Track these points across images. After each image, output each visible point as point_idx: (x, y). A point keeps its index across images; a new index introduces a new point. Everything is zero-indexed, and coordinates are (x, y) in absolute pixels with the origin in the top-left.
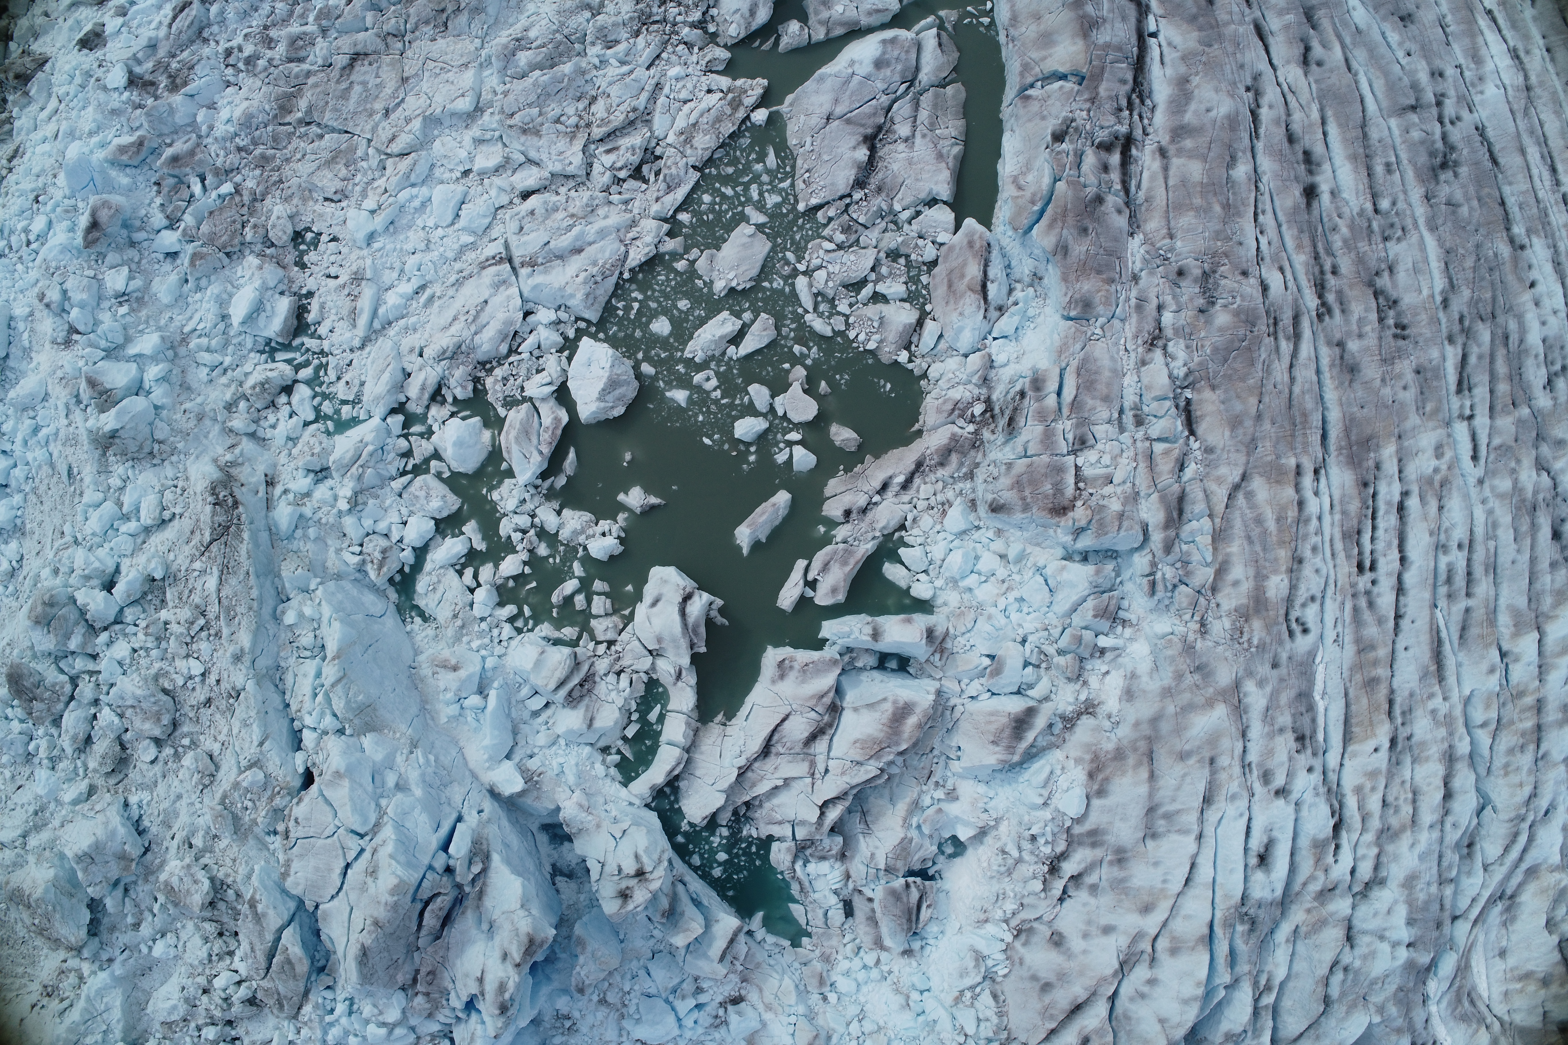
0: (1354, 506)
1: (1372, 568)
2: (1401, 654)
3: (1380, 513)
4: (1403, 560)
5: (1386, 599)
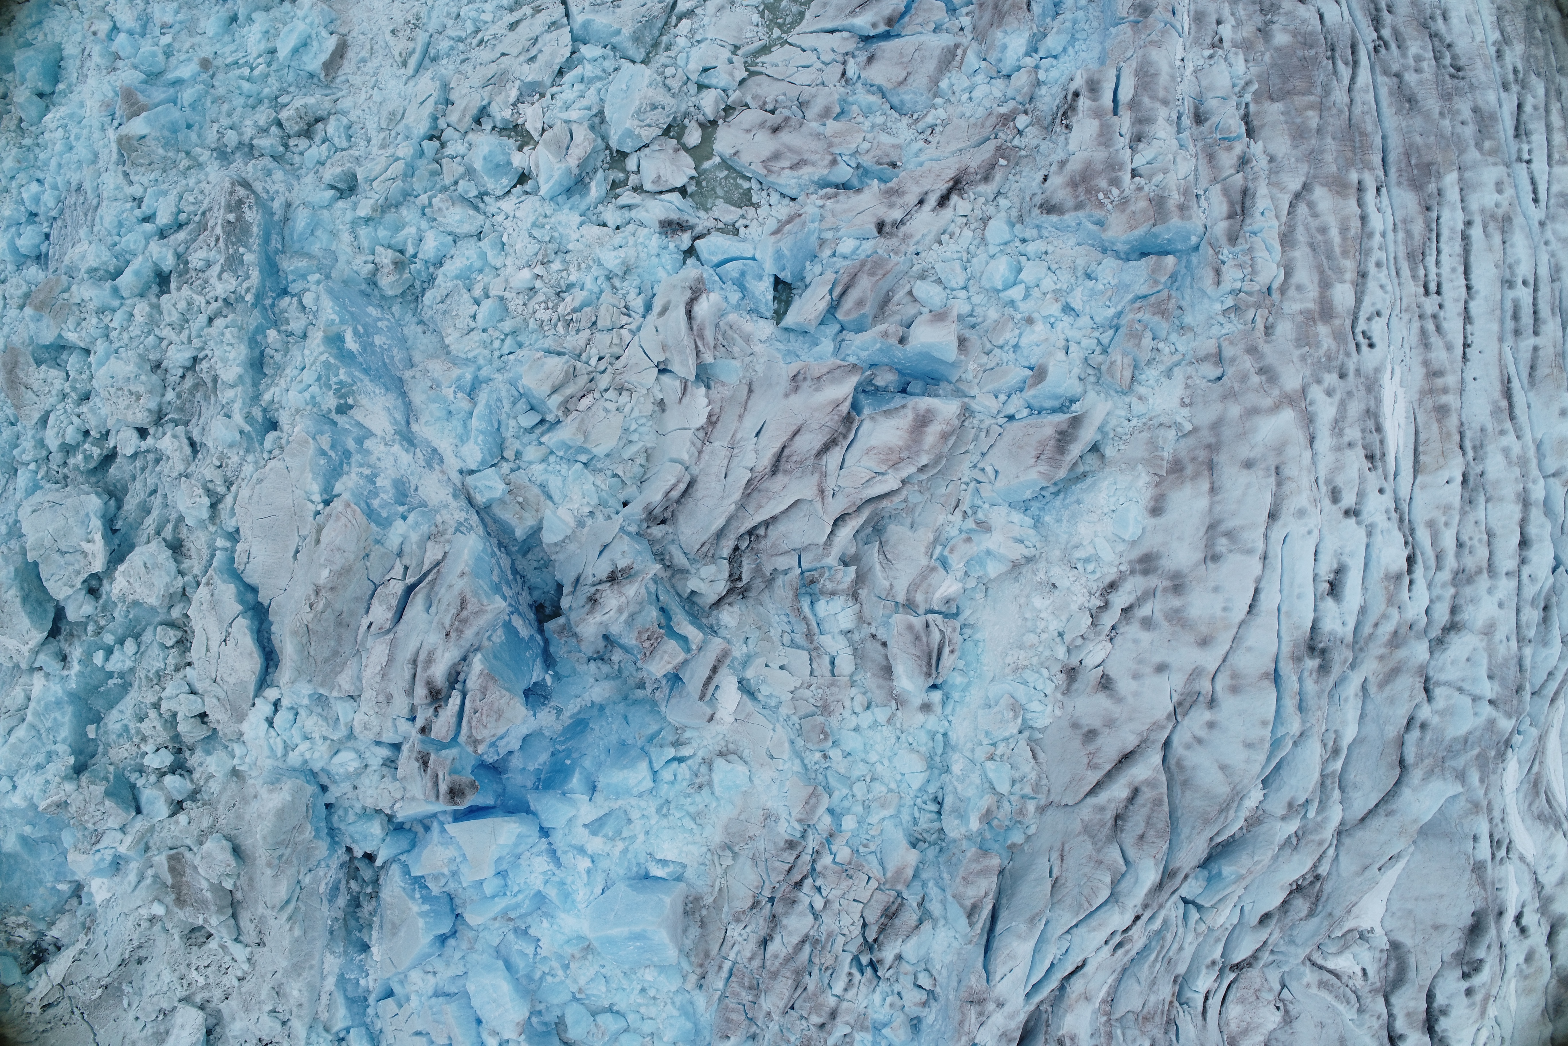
0: (1418, 228)
1: (1438, 293)
2: (1471, 385)
3: (1443, 239)
4: (1469, 288)
5: (1453, 325)
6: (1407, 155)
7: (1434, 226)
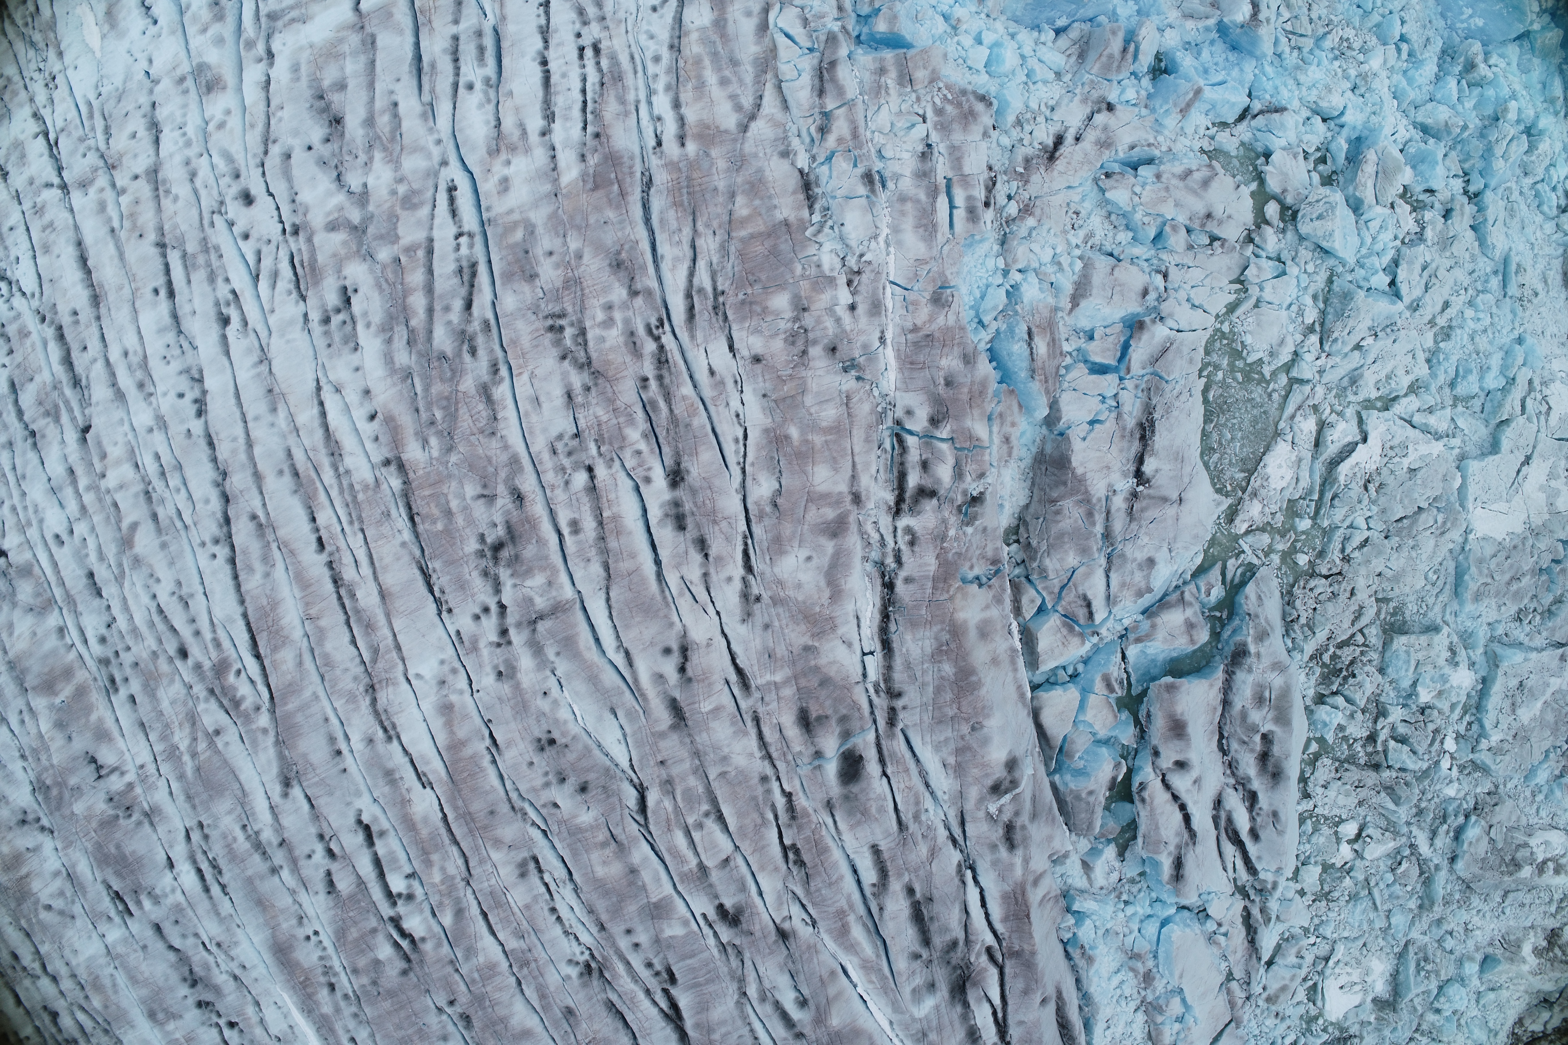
1: (582, 50)
3: (576, 107)
4: (544, 63)
5: (563, 20)
6: (623, 194)
7: (590, 117)
